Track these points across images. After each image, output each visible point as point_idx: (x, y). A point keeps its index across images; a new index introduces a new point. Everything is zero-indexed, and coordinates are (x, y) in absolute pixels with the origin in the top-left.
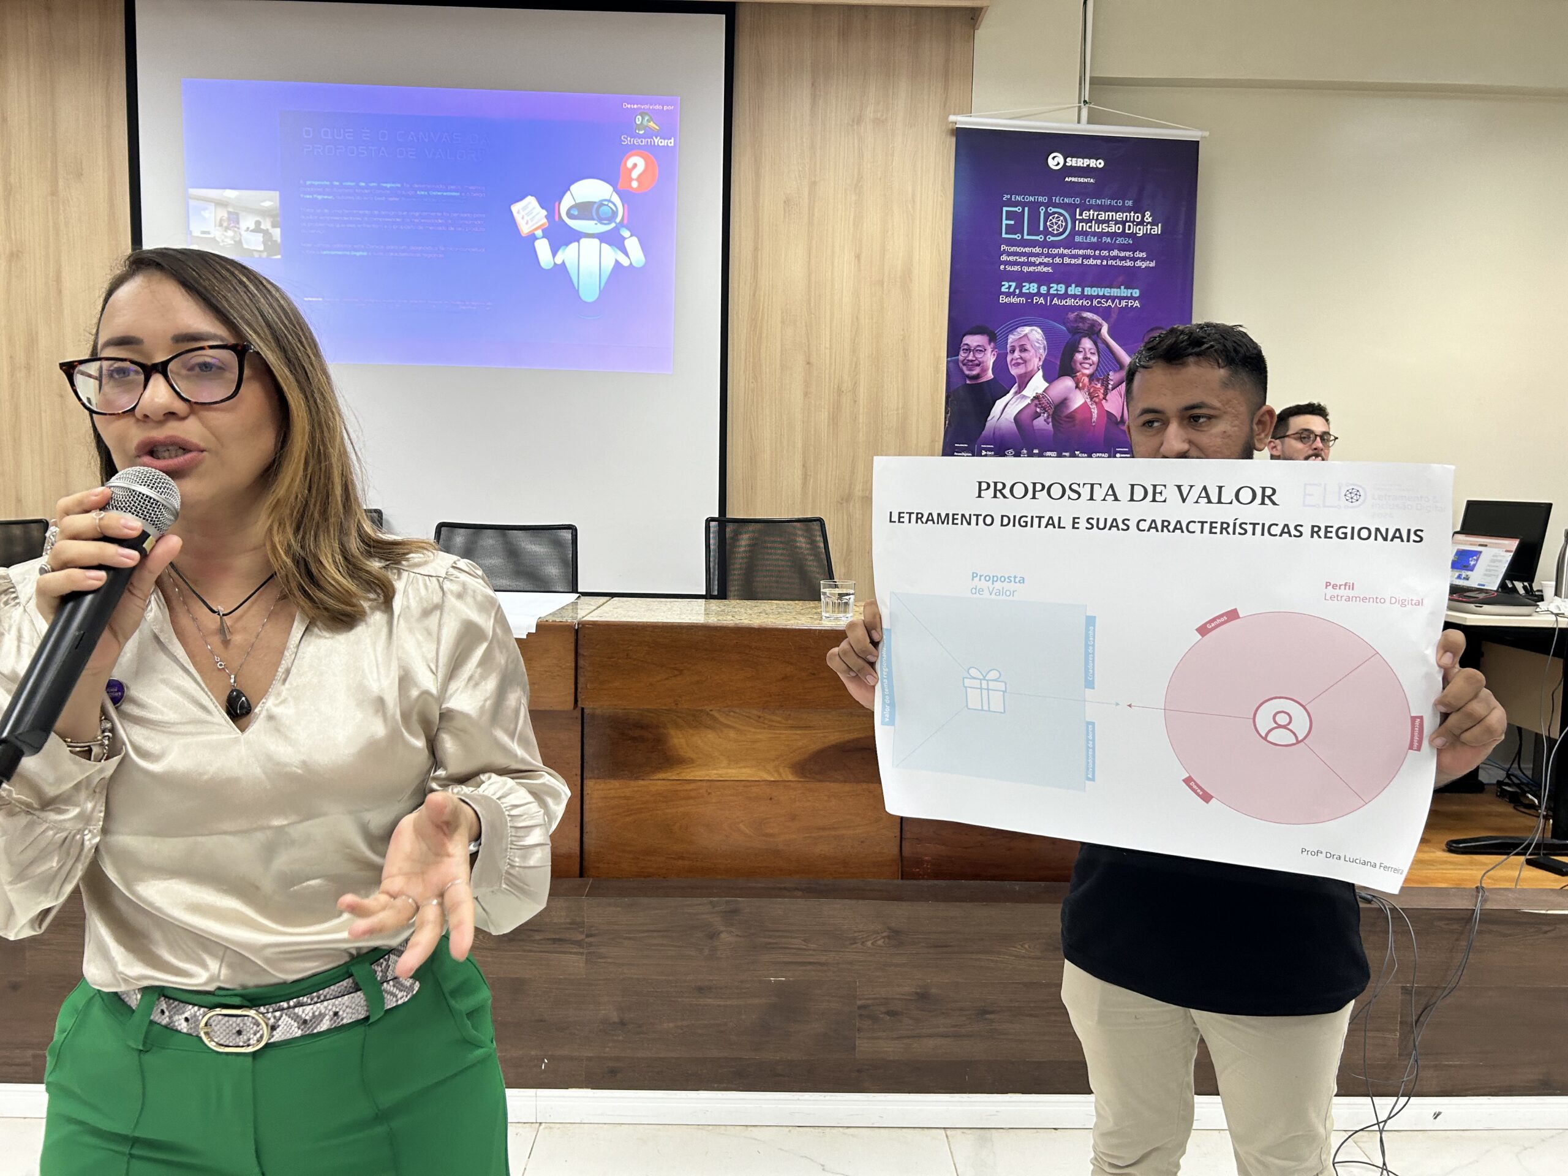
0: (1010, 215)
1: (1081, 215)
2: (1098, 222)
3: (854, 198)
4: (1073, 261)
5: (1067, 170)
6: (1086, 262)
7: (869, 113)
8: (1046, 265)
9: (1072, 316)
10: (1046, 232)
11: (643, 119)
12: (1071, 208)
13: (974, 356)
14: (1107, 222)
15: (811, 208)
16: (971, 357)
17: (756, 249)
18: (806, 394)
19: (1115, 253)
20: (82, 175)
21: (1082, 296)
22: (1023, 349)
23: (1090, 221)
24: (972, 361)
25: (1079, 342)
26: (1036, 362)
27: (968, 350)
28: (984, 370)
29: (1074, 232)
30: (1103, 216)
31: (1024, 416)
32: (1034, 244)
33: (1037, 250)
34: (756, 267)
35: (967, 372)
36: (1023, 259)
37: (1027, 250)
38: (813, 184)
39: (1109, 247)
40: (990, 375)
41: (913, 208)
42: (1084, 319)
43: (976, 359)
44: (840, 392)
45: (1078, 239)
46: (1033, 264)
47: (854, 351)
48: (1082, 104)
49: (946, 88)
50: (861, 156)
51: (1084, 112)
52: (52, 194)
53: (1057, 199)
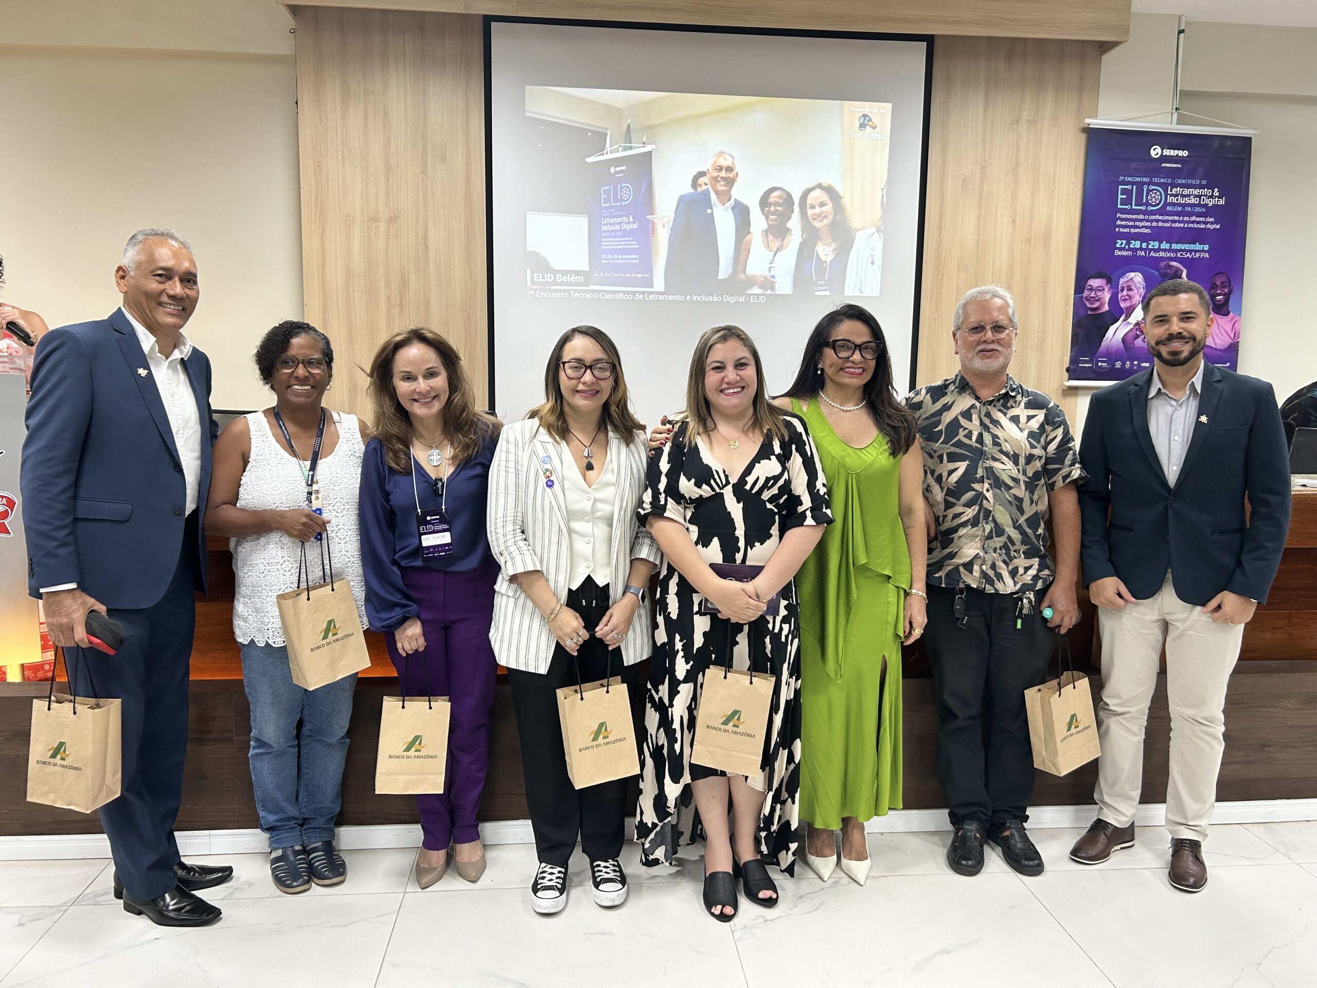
0: (1124, 192)
1: (1171, 191)
2: (1183, 196)
3: (1012, 179)
4: (1165, 225)
5: (1164, 159)
6: (1173, 225)
7: (1025, 116)
8: (1146, 227)
9: (1163, 264)
10: (1147, 204)
11: (865, 119)
12: (1164, 186)
13: (1095, 293)
14: (1189, 196)
15: (981, 186)
16: (1092, 295)
17: (941, 215)
19: (1193, 218)
20: (445, 158)
21: (1170, 250)
22: (1130, 289)
23: (1176, 195)
24: (1093, 297)
26: (1137, 298)
27: (1092, 289)
28: (1102, 304)
29: (1166, 204)
30: (1186, 192)
31: (1130, 337)
32: (1137, 212)
33: (1141, 217)
34: (940, 228)
35: (1089, 306)
36: (1131, 223)
37: (1134, 217)
38: (984, 168)
39: (1190, 214)
40: (1106, 308)
41: (1054, 186)
42: (1171, 267)
43: (1097, 296)
45: (1169, 208)
46: (1136, 227)
48: (1174, 111)
49: (1080, 98)
50: (1018, 148)
51: (1175, 116)
52: (423, 173)
53: (1155, 180)
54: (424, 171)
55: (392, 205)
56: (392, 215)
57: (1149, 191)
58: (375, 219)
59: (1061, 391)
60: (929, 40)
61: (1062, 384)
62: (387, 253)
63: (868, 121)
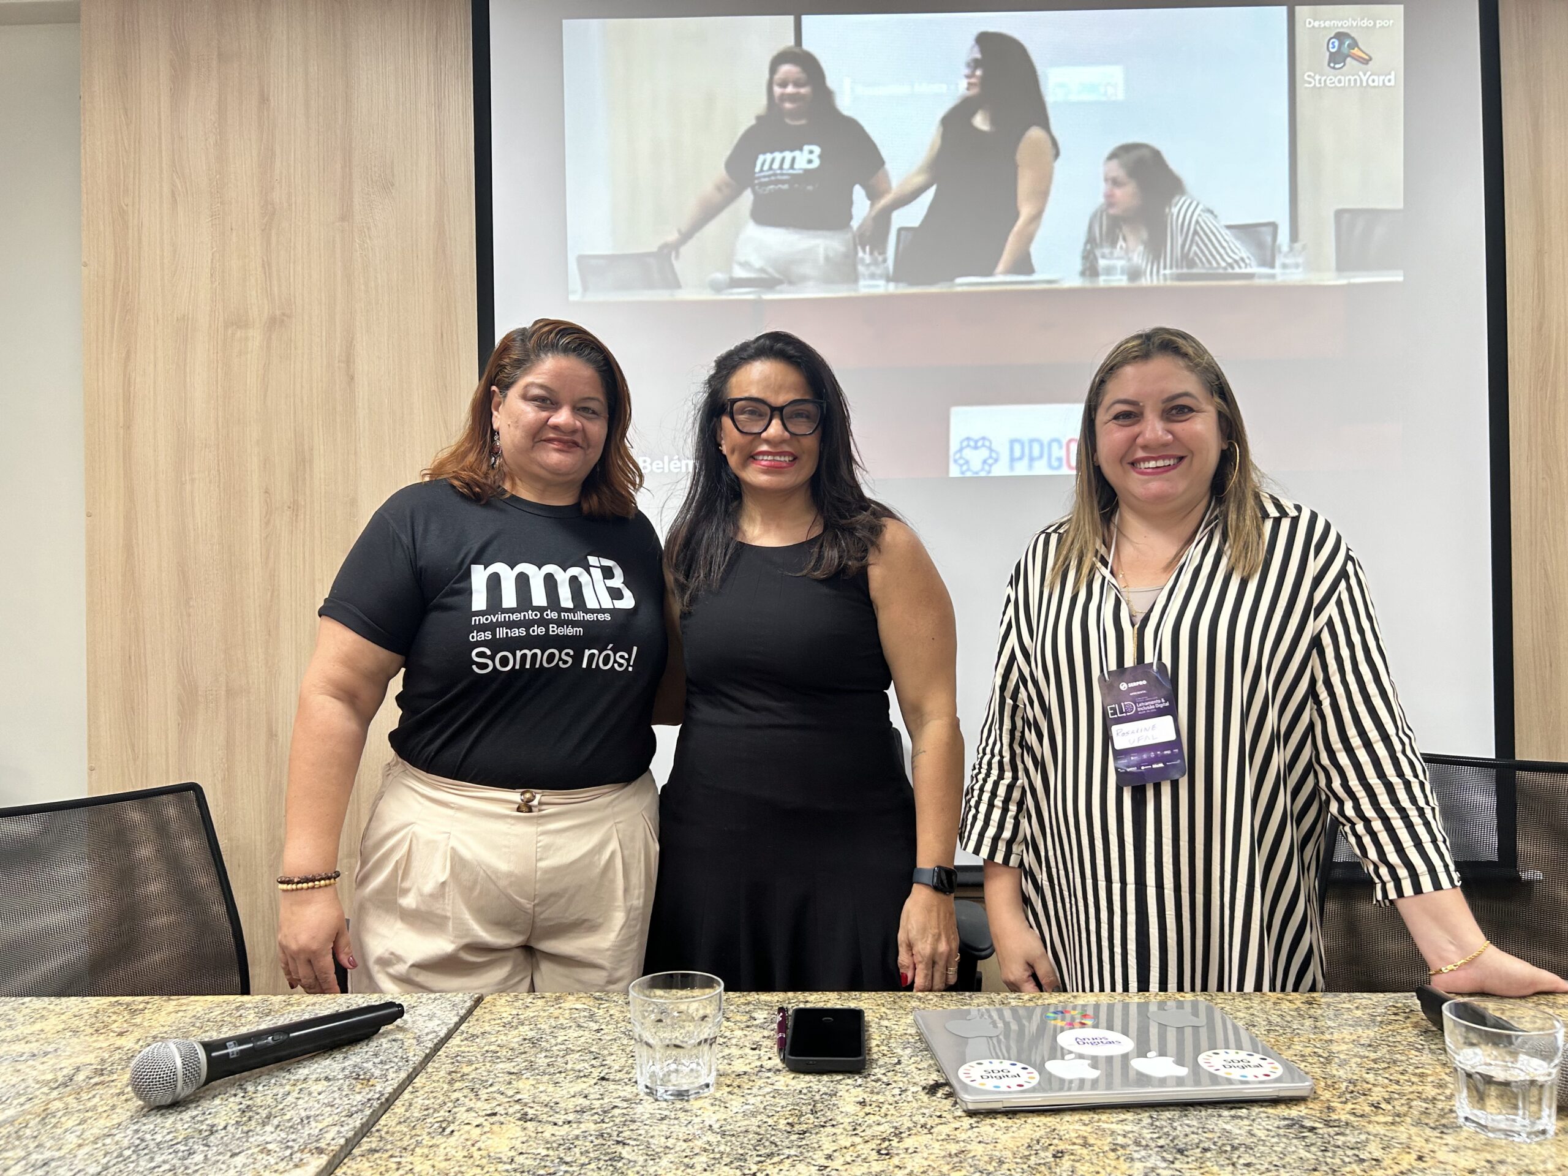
11: (1341, 44)
20: (393, 185)
52: (343, 218)
54: (346, 216)
55: (276, 289)
56: (278, 313)
58: (238, 322)
62: (265, 396)
63: (1350, 47)
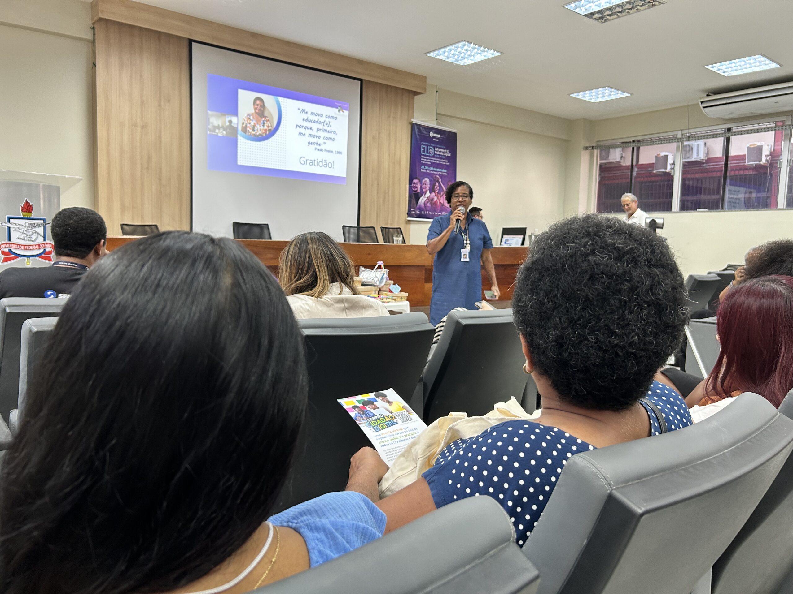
0: (424, 148)
1: (436, 149)
2: (439, 152)
3: (388, 138)
4: (435, 161)
5: (433, 137)
6: (437, 162)
7: (392, 114)
8: (430, 162)
9: (434, 176)
10: (430, 153)
11: (340, 109)
12: (434, 147)
14: (440, 152)
15: (379, 140)
16: (415, 186)
18: (378, 193)
19: (442, 160)
20: (170, 101)
21: (436, 171)
22: (426, 185)
23: (437, 151)
25: (435, 184)
26: (428, 188)
27: (414, 183)
28: (418, 189)
29: (435, 154)
30: (440, 150)
31: (426, 202)
32: (427, 156)
33: (428, 158)
34: (366, 155)
35: (413, 190)
36: (425, 160)
37: (426, 157)
38: (379, 133)
39: (441, 158)
40: (419, 191)
41: (401, 143)
42: (436, 177)
44: (385, 193)
45: (435, 156)
46: (427, 161)
47: (388, 181)
48: (436, 120)
49: (408, 111)
50: (390, 127)
51: (436, 122)
53: (432, 145)
54: (160, 106)
55: (144, 120)
56: (144, 125)
57: (430, 148)
58: (135, 125)
59: (405, 222)
60: (361, 80)
61: (406, 219)
62: (141, 143)
